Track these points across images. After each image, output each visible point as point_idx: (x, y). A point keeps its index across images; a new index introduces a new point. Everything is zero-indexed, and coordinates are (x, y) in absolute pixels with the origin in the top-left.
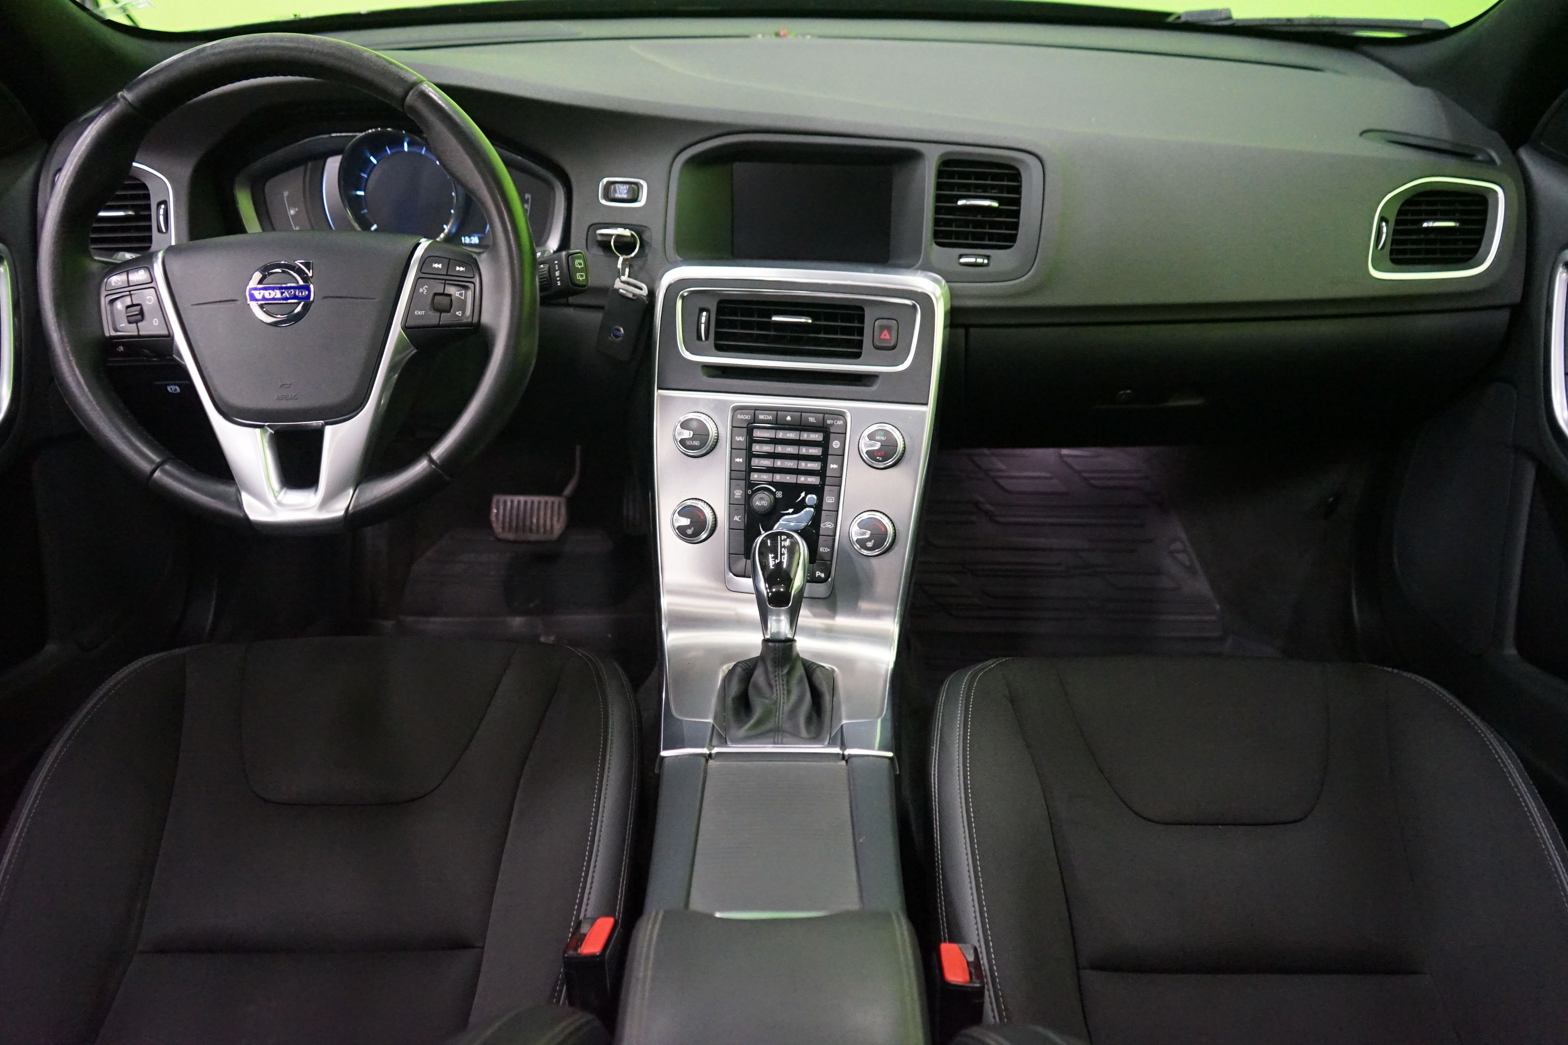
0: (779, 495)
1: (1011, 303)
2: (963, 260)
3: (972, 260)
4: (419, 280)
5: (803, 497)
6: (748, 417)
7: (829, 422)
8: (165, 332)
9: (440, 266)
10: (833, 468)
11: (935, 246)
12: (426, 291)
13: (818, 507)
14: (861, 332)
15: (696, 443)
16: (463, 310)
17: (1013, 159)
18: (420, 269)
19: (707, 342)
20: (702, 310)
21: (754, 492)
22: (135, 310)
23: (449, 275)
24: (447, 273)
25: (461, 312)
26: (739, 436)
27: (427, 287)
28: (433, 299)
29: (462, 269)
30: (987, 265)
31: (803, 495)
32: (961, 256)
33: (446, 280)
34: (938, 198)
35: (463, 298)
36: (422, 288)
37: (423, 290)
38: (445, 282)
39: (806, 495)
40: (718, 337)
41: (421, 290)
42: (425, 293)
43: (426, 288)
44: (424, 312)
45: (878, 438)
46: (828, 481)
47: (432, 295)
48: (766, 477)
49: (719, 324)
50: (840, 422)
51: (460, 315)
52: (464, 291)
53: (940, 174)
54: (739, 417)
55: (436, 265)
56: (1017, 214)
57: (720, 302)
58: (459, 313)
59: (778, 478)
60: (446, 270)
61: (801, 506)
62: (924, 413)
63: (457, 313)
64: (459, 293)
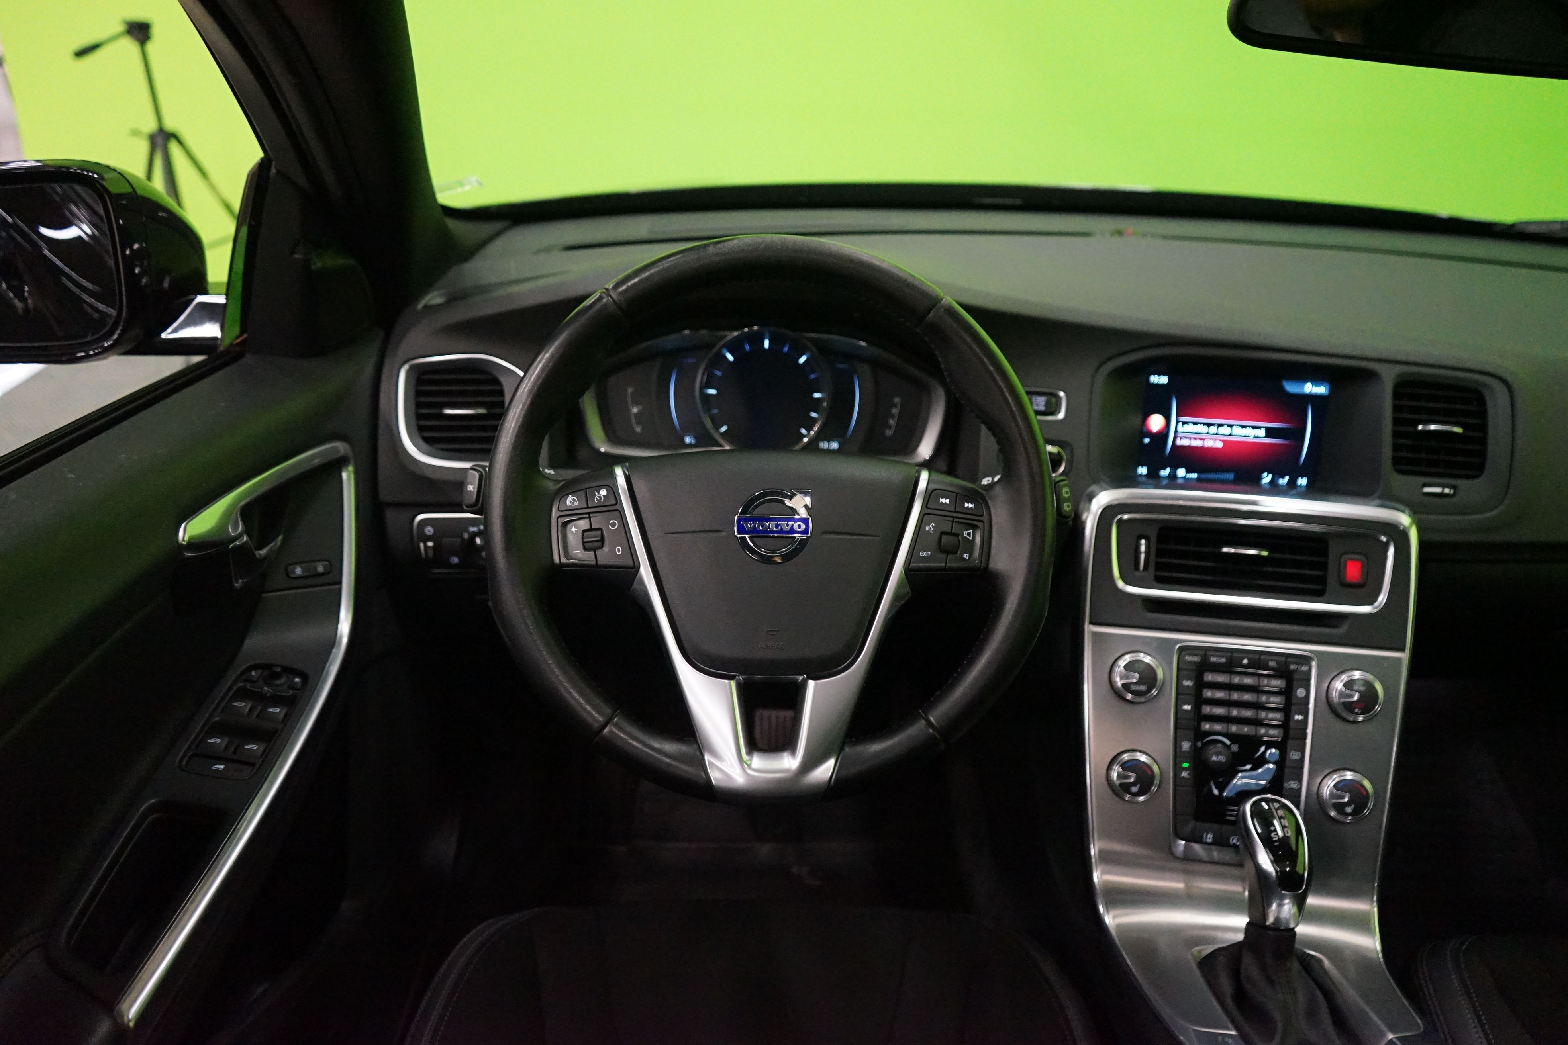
0: (1235, 748)
1: (1481, 538)
2: (1427, 490)
3: (1438, 490)
4: (926, 516)
5: (1262, 753)
6: (1196, 659)
7: (1292, 667)
8: (631, 563)
9: (947, 501)
10: (1297, 720)
11: (1395, 474)
12: (932, 529)
13: (1280, 763)
14: (1324, 566)
15: (1143, 688)
16: (971, 551)
17: (1476, 381)
18: (925, 505)
19: (1144, 573)
20: (1140, 537)
21: (1205, 745)
22: (593, 536)
23: (957, 512)
24: (955, 508)
25: (968, 554)
26: (1187, 679)
27: (934, 525)
28: (940, 539)
29: (970, 505)
30: (1454, 495)
31: (1263, 749)
32: (1426, 485)
33: (954, 517)
34: (1396, 422)
35: (971, 539)
36: (929, 526)
37: (930, 528)
38: (953, 520)
39: (1266, 749)
40: (1159, 567)
41: (927, 528)
42: (931, 532)
43: (932, 526)
44: (929, 553)
45: (1356, 688)
46: (1291, 733)
47: (939, 534)
48: (1218, 727)
49: (1160, 553)
50: (1305, 668)
51: (967, 558)
52: (971, 531)
53: (1396, 395)
54: (1188, 658)
55: (943, 500)
56: (1483, 441)
57: (1161, 529)
58: (967, 556)
59: (1234, 728)
60: (954, 506)
61: (1262, 761)
62: (1399, 660)
63: (965, 556)
64: (967, 532)
